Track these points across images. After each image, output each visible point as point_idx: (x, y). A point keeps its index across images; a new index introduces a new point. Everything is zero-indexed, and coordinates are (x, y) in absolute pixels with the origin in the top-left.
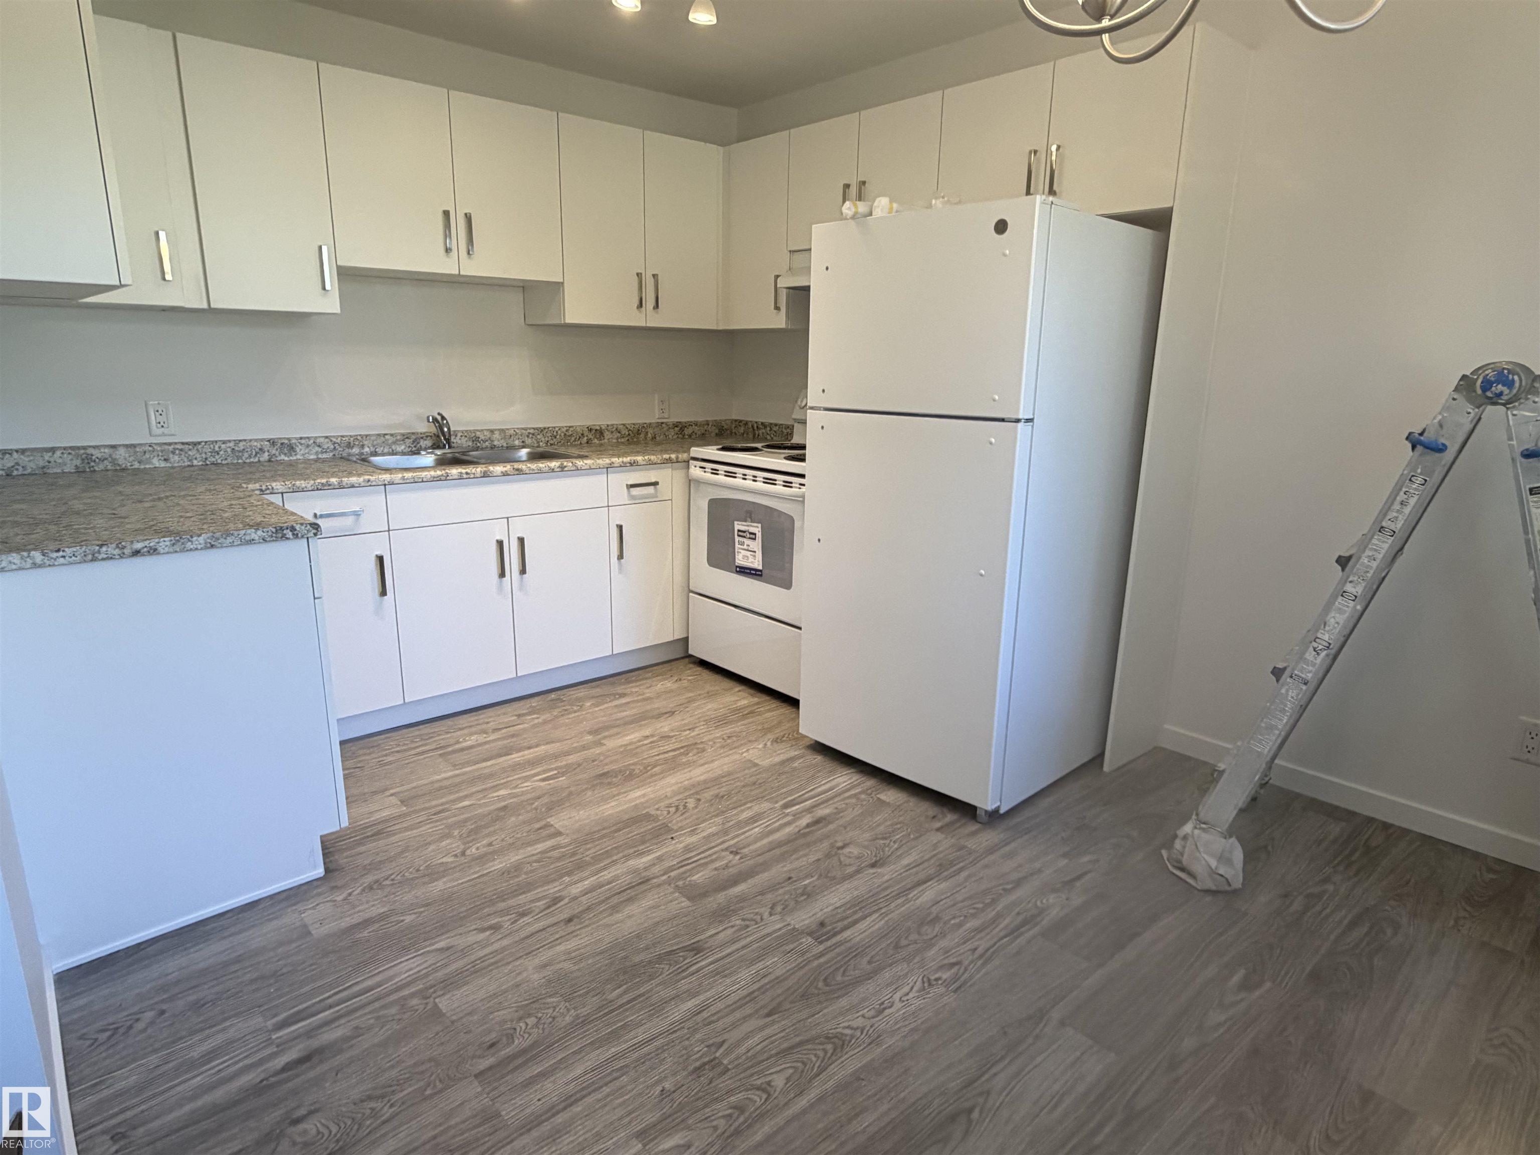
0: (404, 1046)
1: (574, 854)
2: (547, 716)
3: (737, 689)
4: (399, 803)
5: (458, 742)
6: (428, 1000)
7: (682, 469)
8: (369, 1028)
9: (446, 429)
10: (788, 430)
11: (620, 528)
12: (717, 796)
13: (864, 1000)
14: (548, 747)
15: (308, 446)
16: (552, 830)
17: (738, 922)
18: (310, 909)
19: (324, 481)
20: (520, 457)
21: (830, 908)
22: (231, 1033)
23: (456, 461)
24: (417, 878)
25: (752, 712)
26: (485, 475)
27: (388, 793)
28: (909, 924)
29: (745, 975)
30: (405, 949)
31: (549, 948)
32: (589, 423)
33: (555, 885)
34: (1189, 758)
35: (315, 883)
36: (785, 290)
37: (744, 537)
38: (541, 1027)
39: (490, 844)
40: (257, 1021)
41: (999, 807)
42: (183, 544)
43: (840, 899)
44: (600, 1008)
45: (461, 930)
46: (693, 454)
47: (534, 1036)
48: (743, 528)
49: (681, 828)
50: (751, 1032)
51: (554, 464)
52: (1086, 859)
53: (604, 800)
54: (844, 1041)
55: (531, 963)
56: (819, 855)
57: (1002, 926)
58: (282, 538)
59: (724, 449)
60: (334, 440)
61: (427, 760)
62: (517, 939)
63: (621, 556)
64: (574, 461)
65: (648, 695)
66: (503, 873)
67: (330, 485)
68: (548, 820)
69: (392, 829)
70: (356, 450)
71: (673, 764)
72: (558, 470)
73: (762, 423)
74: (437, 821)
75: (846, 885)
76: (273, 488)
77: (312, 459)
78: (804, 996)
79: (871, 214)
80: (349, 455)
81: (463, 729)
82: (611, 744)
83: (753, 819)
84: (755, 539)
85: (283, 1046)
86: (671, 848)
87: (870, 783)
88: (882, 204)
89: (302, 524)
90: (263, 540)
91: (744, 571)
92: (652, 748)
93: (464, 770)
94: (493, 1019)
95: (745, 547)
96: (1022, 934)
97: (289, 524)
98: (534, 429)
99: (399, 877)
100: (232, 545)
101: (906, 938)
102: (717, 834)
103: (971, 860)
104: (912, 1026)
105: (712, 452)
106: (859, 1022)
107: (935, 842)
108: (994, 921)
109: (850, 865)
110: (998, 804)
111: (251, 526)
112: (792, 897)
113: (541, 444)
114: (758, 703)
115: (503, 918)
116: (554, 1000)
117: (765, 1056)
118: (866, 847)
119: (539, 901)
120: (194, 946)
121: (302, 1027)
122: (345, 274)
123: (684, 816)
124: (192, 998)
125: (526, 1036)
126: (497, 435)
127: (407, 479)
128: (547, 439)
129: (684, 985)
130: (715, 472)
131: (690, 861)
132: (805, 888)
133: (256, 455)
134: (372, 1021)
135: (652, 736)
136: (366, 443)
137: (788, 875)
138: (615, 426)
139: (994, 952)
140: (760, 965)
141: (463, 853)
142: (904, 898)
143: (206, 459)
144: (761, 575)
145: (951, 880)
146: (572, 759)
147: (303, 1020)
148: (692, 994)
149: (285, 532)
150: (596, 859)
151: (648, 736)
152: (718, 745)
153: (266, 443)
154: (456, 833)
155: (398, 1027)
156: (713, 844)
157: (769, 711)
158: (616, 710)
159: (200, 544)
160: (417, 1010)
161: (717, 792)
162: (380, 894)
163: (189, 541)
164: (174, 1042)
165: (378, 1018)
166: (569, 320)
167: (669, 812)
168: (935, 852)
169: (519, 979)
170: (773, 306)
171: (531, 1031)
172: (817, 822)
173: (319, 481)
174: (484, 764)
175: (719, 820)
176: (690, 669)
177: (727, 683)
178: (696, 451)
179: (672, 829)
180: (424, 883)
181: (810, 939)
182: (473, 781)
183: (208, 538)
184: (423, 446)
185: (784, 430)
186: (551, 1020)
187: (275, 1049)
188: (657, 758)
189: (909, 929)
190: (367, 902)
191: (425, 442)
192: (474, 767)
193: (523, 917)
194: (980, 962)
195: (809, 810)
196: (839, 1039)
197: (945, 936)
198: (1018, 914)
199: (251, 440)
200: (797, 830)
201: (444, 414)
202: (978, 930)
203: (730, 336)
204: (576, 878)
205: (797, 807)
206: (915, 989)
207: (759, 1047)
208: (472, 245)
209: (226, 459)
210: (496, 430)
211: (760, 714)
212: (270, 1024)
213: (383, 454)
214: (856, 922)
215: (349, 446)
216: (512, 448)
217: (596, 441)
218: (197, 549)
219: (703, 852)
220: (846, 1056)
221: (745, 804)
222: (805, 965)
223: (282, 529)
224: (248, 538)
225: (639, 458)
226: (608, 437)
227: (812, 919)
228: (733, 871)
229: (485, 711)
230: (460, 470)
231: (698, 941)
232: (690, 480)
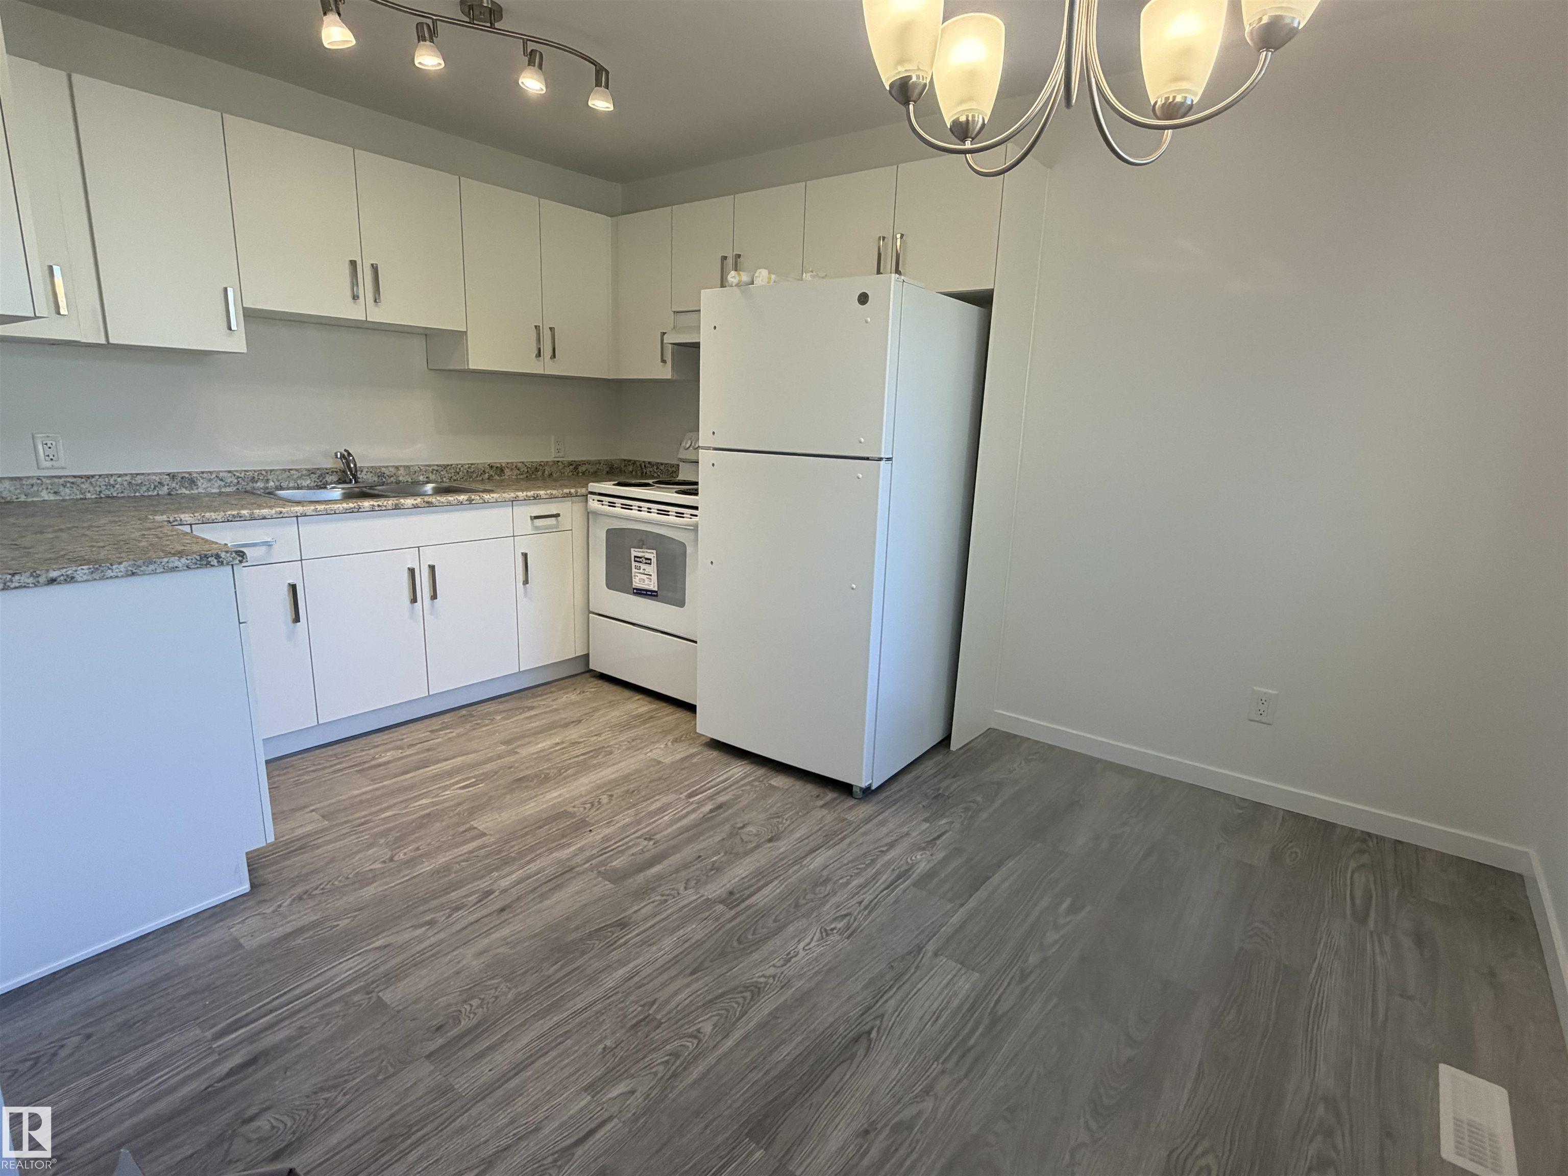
0: (353, 1039)
1: (500, 852)
2: (460, 730)
3: (637, 698)
4: (320, 818)
5: (374, 758)
6: (370, 995)
7: (582, 502)
8: (314, 1027)
9: (352, 466)
10: (674, 469)
11: (525, 556)
12: (627, 791)
13: (774, 952)
14: (464, 758)
15: (210, 480)
16: (476, 832)
17: (657, 898)
18: (238, 923)
19: (235, 513)
20: (426, 491)
21: (737, 879)
22: (168, 1048)
23: (364, 495)
24: (346, 886)
25: (651, 717)
26: (397, 507)
27: (308, 810)
28: (805, 886)
29: (668, 942)
30: (344, 951)
31: (486, 937)
32: (490, 461)
33: (484, 880)
34: (1015, 736)
35: (241, 899)
36: (670, 346)
37: (640, 562)
38: (485, 1006)
39: (418, 849)
40: (195, 1033)
41: (870, 785)
42: (102, 571)
43: (745, 871)
44: (539, 985)
45: (398, 928)
46: (590, 490)
47: (479, 1017)
48: (640, 555)
49: (598, 821)
50: (679, 989)
51: (463, 497)
52: (943, 822)
53: (525, 801)
54: (759, 988)
55: (469, 952)
56: (724, 835)
57: (881, 881)
58: (206, 565)
59: (619, 484)
60: (238, 474)
61: (344, 777)
62: (454, 931)
63: (526, 582)
64: (481, 494)
65: (554, 707)
66: (433, 874)
67: (241, 517)
68: (472, 823)
69: (316, 842)
70: (260, 484)
71: (583, 767)
72: (467, 502)
73: (649, 463)
74: (362, 832)
75: (748, 860)
76: (181, 520)
77: (215, 493)
78: (723, 954)
79: (752, 283)
80: (254, 488)
81: (377, 746)
82: (524, 752)
83: (662, 809)
84: (650, 564)
85: (226, 1052)
86: (590, 839)
87: (761, 771)
88: (762, 276)
89: (227, 552)
90: (187, 567)
91: (641, 593)
92: (563, 754)
93: (385, 783)
94: (438, 1004)
95: (641, 571)
96: (898, 886)
97: (215, 552)
98: (437, 465)
99: (328, 886)
100: (154, 572)
101: (804, 898)
102: (631, 824)
103: (851, 830)
104: (817, 969)
105: (608, 487)
106: (772, 971)
107: (820, 817)
108: (875, 877)
109: (750, 842)
110: (870, 781)
111: (174, 555)
112: (704, 872)
113: (444, 479)
114: (656, 710)
115: (438, 914)
116: (496, 981)
117: (693, 1008)
118: (763, 825)
119: (471, 896)
120: (117, 969)
121: (243, 1033)
122: (250, 315)
123: (600, 811)
124: (119, 1020)
125: (472, 1016)
126: (402, 471)
127: (320, 511)
128: (450, 475)
129: (615, 955)
130: (612, 505)
131: (609, 849)
132: (713, 865)
133: (155, 488)
134: (316, 1020)
135: (563, 742)
136: (270, 477)
137: (698, 854)
138: (515, 464)
139: (876, 904)
140: (682, 932)
141: (391, 859)
142: (799, 866)
143: (100, 492)
144: (657, 596)
145: (837, 847)
146: (489, 767)
147: (242, 1027)
148: (622, 963)
149: (210, 559)
150: (521, 854)
151: (558, 743)
152: (624, 747)
153: (167, 477)
154: (382, 841)
155: (343, 1023)
156: (628, 833)
157: (667, 715)
158: (526, 722)
159: (121, 572)
160: (361, 1005)
161: (626, 788)
162: (311, 903)
163: (109, 569)
164: (107, 1062)
165: (323, 1016)
166: (472, 367)
167: (585, 808)
168: (821, 825)
169: (460, 965)
170: (660, 360)
171: (476, 1011)
172: (720, 807)
173: (229, 513)
174: (402, 778)
175: (632, 812)
176: (590, 682)
177: (627, 693)
178: (594, 486)
179: (590, 823)
180: (355, 890)
181: (721, 906)
182: (393, 793)
183: (129, 566)
184: (329, 481)
185: (670, 469)
186: (494, 999)
187: (217, 1057)
188: (569, 761)
189: (805, 890)
190: (299, 912)
191: (331, 477)
192: (394, 780)
193: (456, 912)
194: (866, 913)
195: (710, 798)
196: (756, 987)
197: (836, 893)
198: (894, 870)
199: (149, 474)
200: (701, 815)
201: (351, 452)
202: (862, 886)
203: (619, 385)
204: (504, 872)
205: (700, 796)
206: (815, 939)
207: (687, 1002)
208: (379, 294)
209: (122, 492)
210: (401, 466)
211: (660, 718)
212: (209, 1034)
213: (288, 489)
214: (759, 889)
215: (253, 480)
216: (416, 483)
217: (496, 477)
218: (117, 577)
219: (619, 841)
220: (763, 1000)
221: (654, 796)
222: (720, 929)
223: (206, 556)
224: (171, 565)
225: (542, 493)
226: (509, 473)
227: (722, 890)
228: (648, 855)
229: (398, 729)
230: (372, 503)
231: (623, 918)
232: (588, 513)
